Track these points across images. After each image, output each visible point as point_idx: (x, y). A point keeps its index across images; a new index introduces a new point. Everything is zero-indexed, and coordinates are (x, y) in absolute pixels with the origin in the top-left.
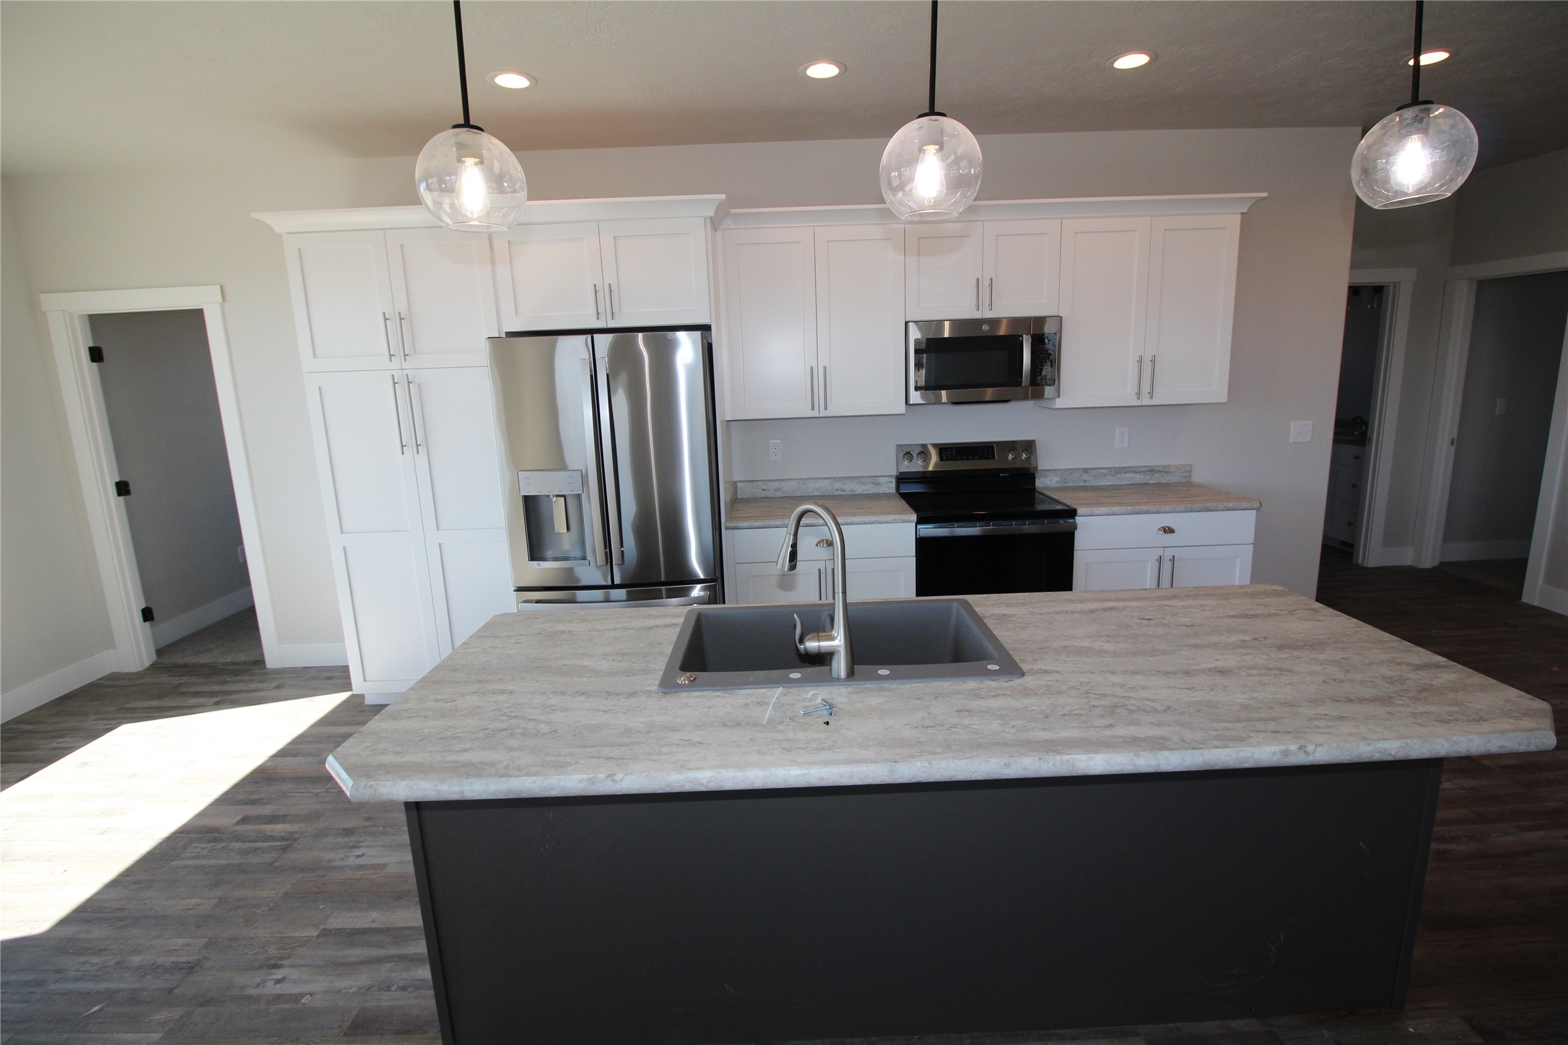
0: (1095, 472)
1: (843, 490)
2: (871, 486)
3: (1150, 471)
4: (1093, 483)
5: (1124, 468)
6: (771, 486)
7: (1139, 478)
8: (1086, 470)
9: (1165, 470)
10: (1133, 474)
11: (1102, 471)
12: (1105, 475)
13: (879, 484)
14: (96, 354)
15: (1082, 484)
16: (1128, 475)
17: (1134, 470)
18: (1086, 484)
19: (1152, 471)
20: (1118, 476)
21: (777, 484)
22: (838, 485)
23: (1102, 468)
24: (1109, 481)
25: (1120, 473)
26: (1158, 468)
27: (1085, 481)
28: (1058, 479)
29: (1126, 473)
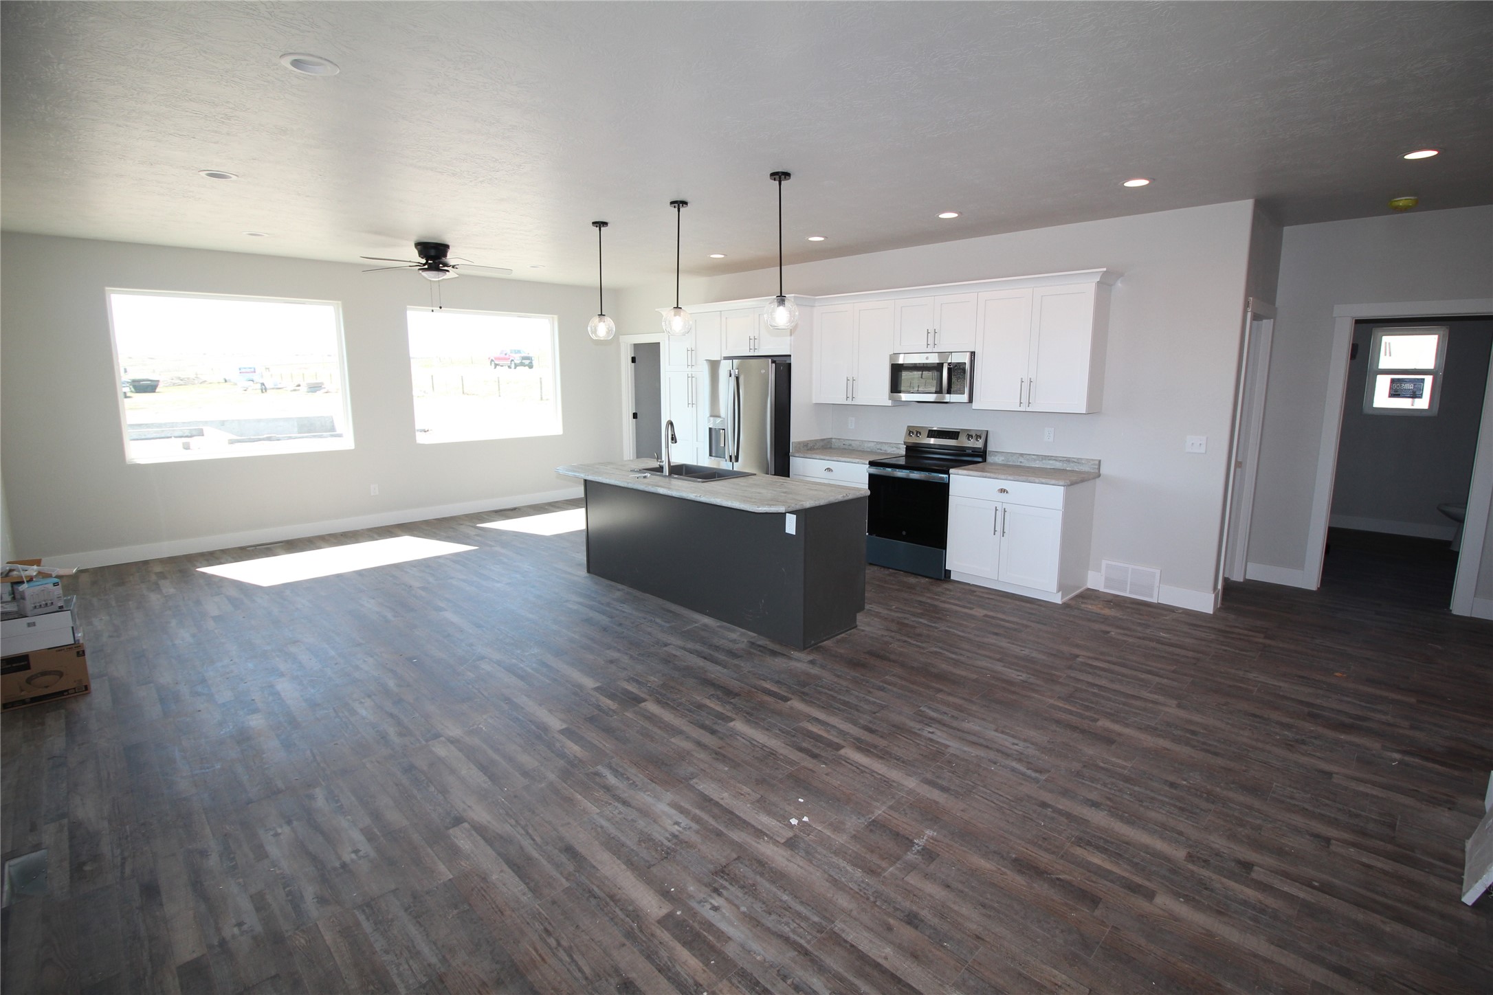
0: (1028, 457)
1: (881, 450)
2: (894, 449)
3: (1066, 461)
4: (1026, 464)
5: (1048, 456)
6: (847, 443)
7: (1058, 465)
8: (1022, 455)
9: (1078, 461)
10: (1054, 462)
11: (1033, 457)
12: (1035, 460)
13: (900, 448)
14: (634, 360)
15: (1019, 464)
16: (1051, 462)
17: (1056, 459)
18: (1021, 464)
19: (1068, 460)
20: (1044, 461)
21: (850, 442)
22: (879, 446)
23: (1034, 455)
24: (1037, 464)
25: (1045, 460)
26: (1073, 460)
27: (1021, 462)
28: (1003, 459)
29: (1049, 460)
